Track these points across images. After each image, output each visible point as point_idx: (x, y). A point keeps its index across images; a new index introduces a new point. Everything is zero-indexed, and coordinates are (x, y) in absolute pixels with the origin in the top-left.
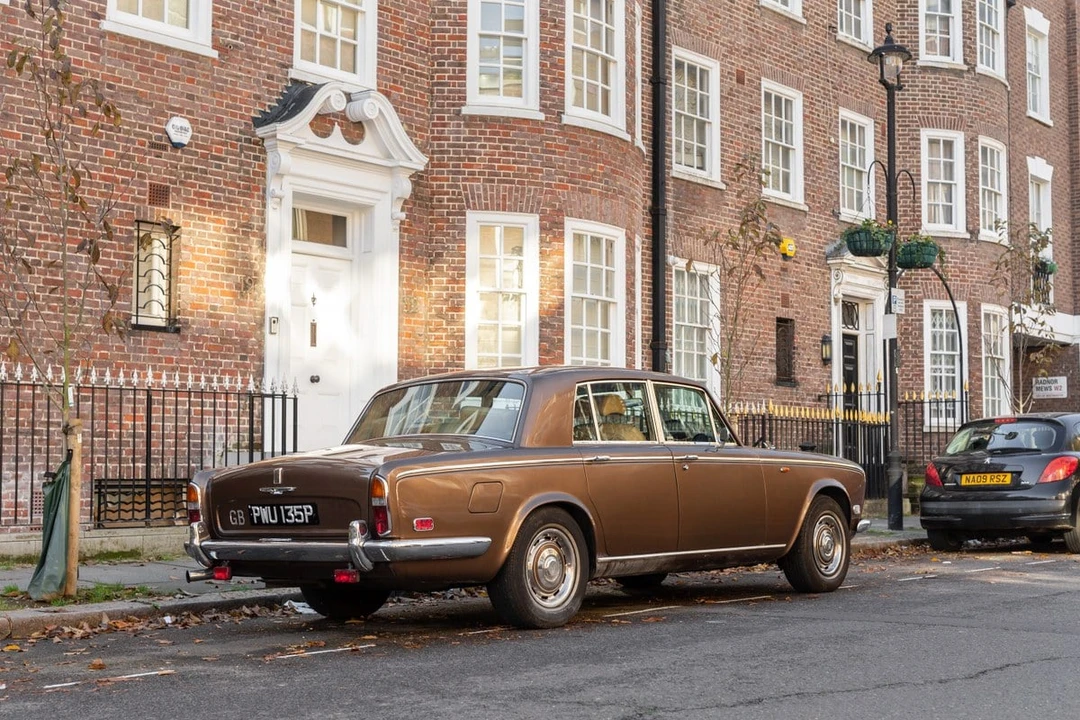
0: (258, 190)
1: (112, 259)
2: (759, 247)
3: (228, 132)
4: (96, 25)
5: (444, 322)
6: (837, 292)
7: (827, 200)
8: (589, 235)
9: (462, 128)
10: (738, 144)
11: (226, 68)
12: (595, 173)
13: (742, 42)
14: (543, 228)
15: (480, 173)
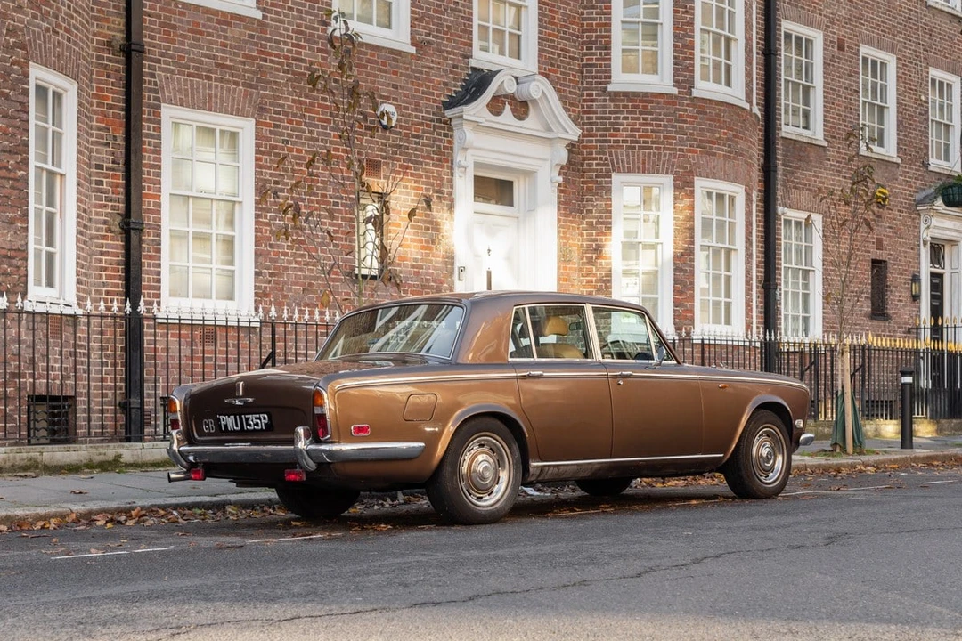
0: (447, 161)
1: (340, 222)
2: (868, 204)
3: (424, 114)
4: (324, 31)
5: (594, 268)
6: (926, 235)
7: (918, 153)
8: (715, 192)
9: (608, 103)
10: (839, 105)
11: (422, 61)
12: (720, 138)
13: (842, 13)
14: (676, 187)
15: (623, 141)
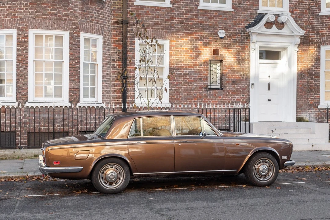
0: (247, 47)
1: (202, 71)
3: (237, 32)
4: (197, 8)
5: (313, 81)
9: (319, 20)
11: (237, 13)
15: (325, 34)
